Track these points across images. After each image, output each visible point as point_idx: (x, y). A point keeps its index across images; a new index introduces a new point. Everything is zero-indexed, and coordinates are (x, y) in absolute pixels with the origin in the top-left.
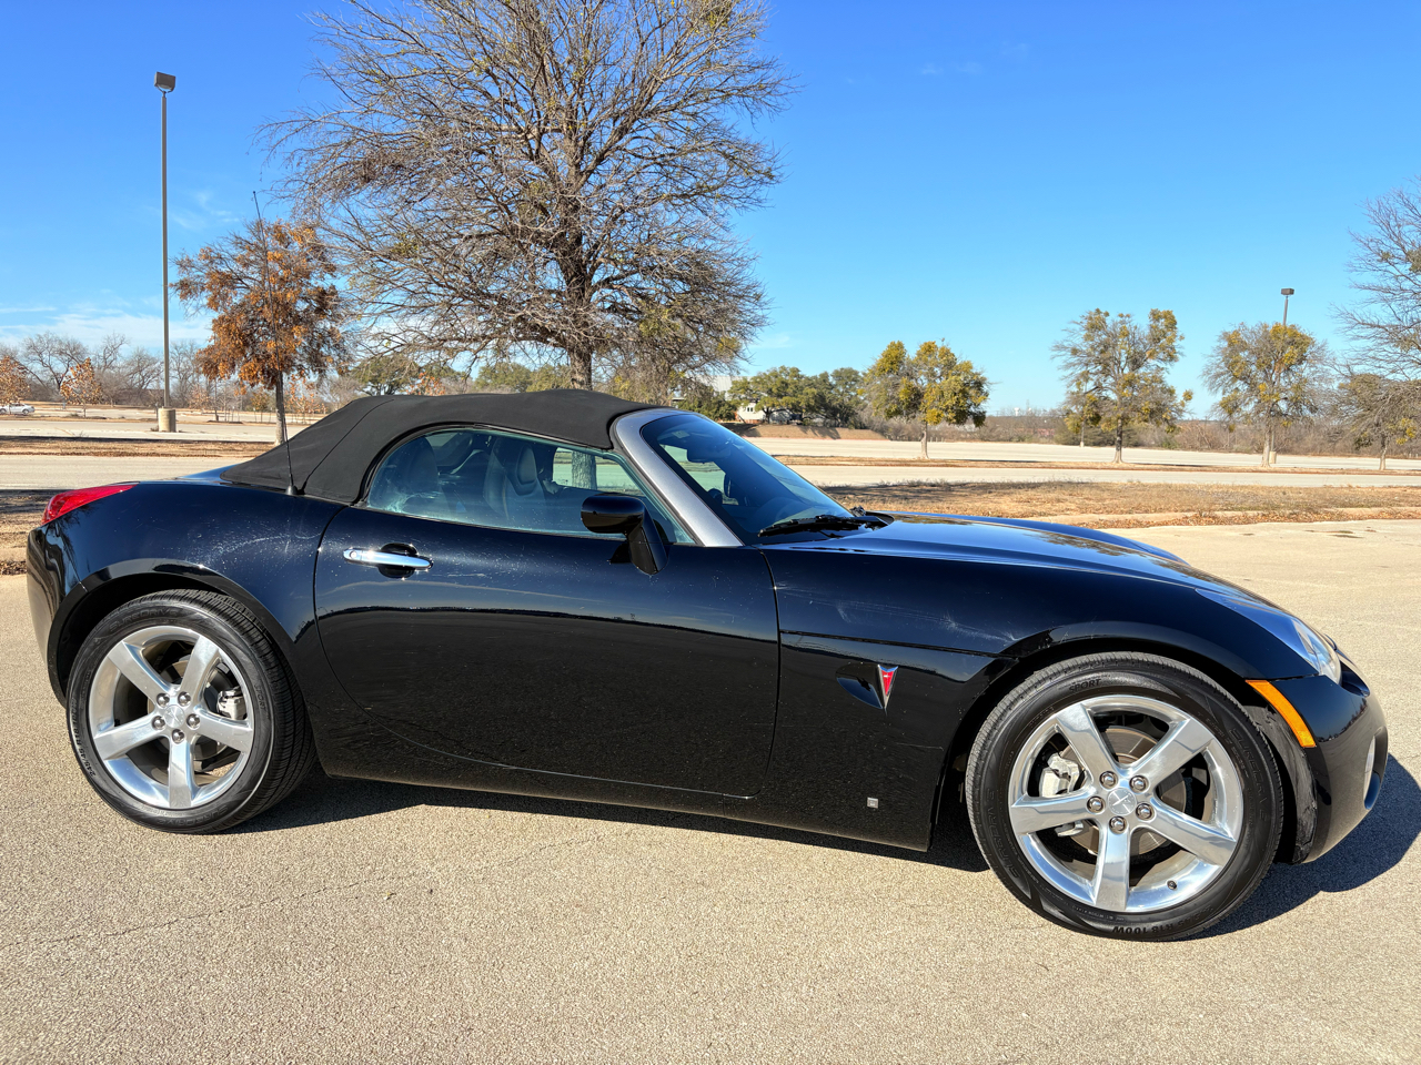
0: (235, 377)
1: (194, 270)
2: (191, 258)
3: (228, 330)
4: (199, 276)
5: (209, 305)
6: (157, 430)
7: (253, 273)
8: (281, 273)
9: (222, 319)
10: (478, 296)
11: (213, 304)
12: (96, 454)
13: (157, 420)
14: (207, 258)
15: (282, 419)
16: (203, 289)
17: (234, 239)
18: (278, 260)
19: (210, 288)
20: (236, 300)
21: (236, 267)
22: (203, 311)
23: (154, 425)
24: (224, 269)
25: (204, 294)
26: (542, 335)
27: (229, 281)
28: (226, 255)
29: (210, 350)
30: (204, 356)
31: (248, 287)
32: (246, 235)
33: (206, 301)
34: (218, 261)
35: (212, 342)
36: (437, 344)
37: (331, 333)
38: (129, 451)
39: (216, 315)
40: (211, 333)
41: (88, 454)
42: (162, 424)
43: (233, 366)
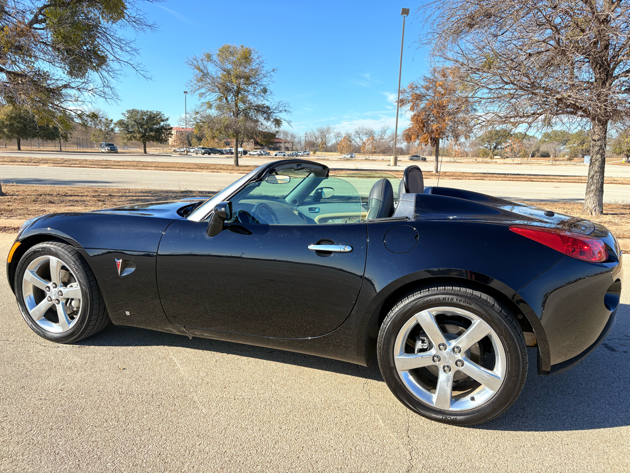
0: (418, 142)
1: (406, 94)
2: (405, 88)
3: (417, 120)
4: (407, 96)
5: (411, 109)
6: (390, 165)
7: (430, 92)
8: (443, 92)
9: (415, 115)
10: (532, 88)
11: (412, 109)
12: (360, 177)
13: (390, 161)
14: (411, 88)
15: (437, 161)
16: (409, 102)
17: (424, 78)
18: (441, 86)
19: (412, 101)
20: (422, 106)
21: (423, 91)
22: (408, 112)
23: (388, 163)
24: (418, 92)
25: (409, 104)
26: (574, 109)
27: (419, 97)
28: (419, 86)
29: (410, 129)
30: (407, 132)
31: (427, 100)
32: (429, 76)
33: (409, 108)
34: (415, 89)
35: (411, 126)
36: (505, 119)
37: (464, 119)
38: (372, 176)
39: (412, 113)
40: (410, 122)
41: (357, 177)
42: (392, 163)
43: (418, 136)
